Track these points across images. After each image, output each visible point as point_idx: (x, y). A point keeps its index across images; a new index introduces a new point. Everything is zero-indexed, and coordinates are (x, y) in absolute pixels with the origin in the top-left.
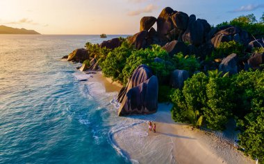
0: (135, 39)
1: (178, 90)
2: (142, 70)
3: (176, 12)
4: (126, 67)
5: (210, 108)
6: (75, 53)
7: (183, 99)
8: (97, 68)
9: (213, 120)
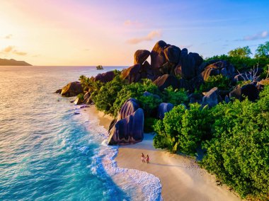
0: (128, 73)
1: (159, 121)
2: (130, 104)
3: (169, 45)
4: (116, 101)
5: (183, 136)
6: (69, 87)
7: (163, 129)
8: (90, 102)
9: (185, 145)
